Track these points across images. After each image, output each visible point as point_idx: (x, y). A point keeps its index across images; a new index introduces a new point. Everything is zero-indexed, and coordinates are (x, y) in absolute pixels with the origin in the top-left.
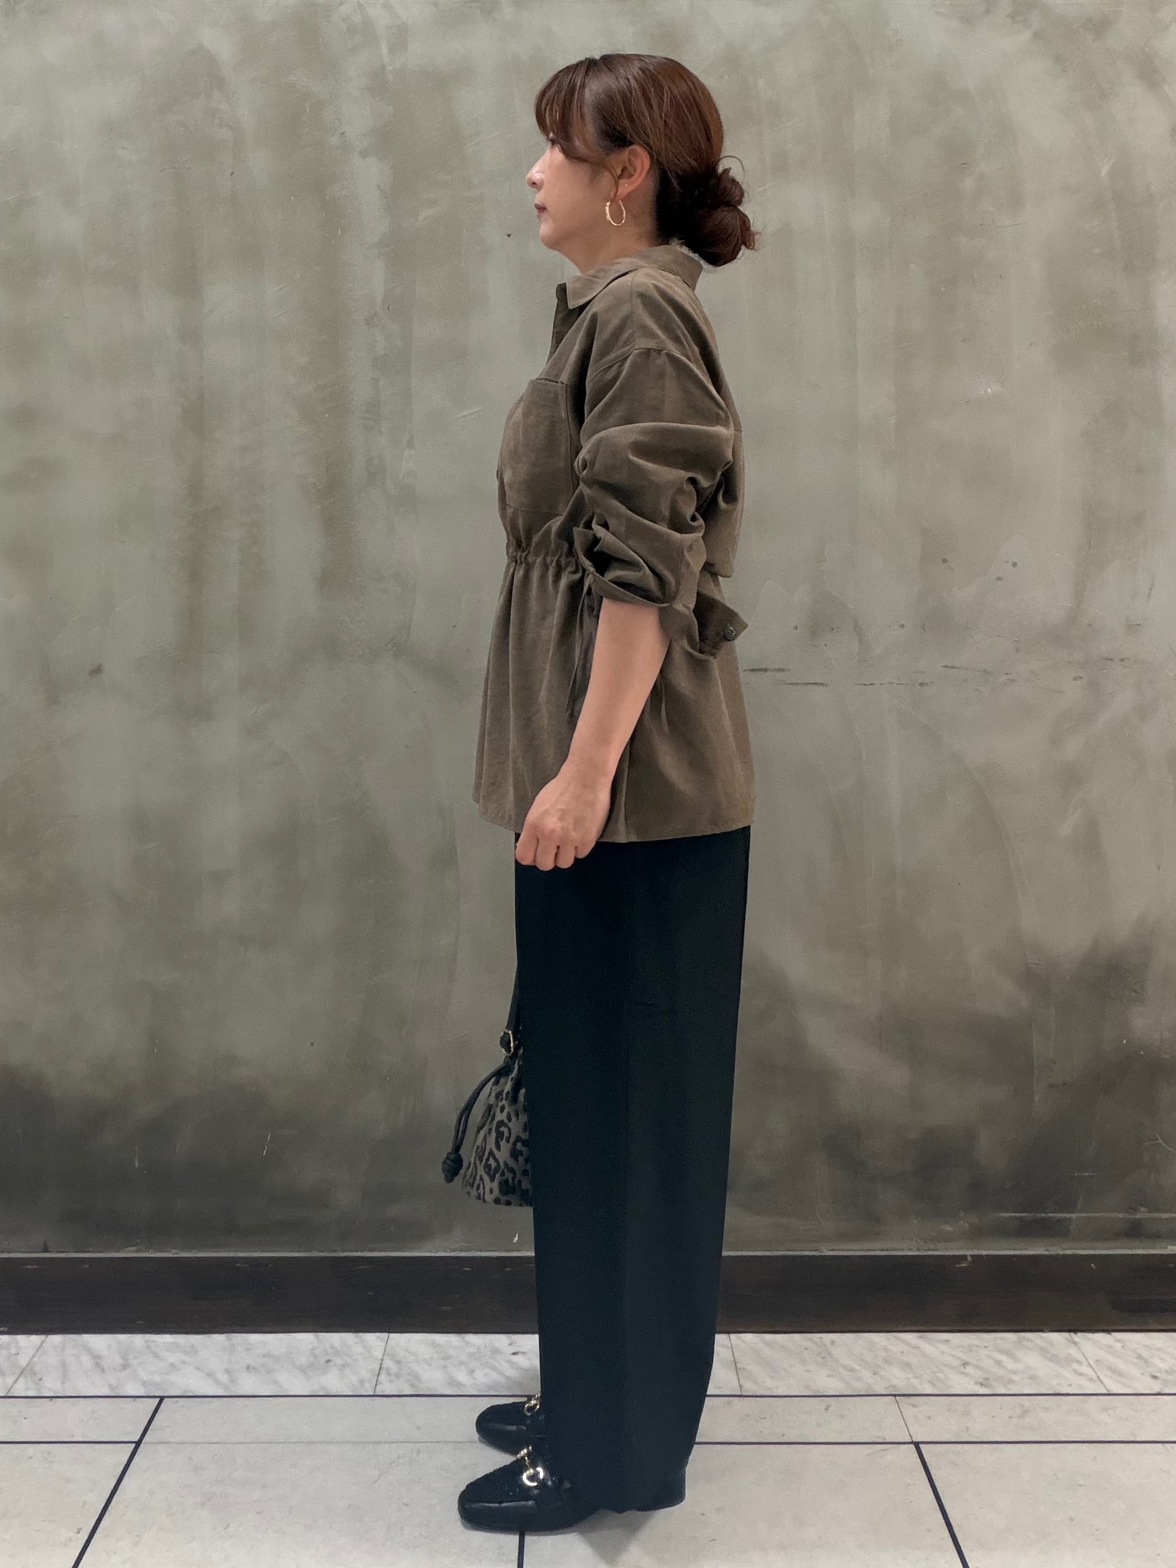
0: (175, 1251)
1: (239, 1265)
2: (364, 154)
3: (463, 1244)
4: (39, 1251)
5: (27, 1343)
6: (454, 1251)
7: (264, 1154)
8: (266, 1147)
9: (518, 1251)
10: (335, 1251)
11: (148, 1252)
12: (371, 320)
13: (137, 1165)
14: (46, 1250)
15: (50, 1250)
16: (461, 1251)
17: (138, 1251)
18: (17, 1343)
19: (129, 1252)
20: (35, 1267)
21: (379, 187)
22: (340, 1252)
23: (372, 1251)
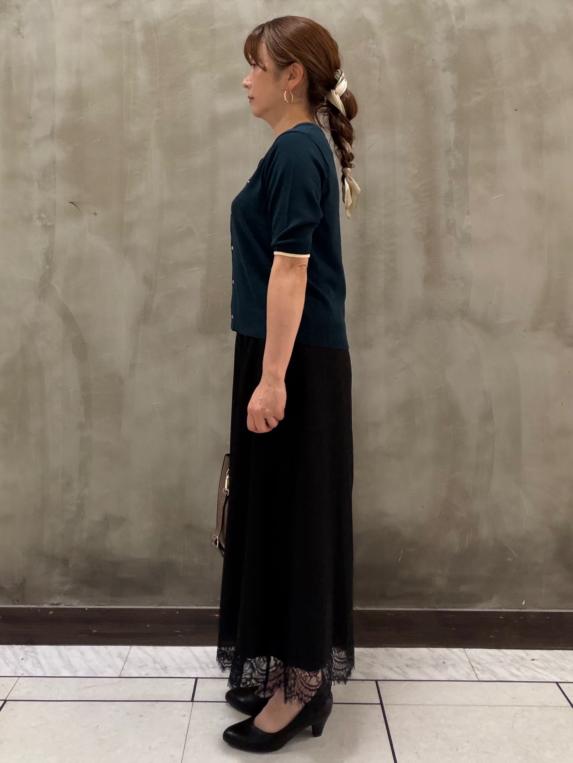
1: (389, 614)
2: (444, 70)
3: (498, 605)
6: (493, 608)
7: (400, 560)
8: (400, 557)
9: (525, 609)
10: (435, 608)
12: (448, 151)
16: (498, 608)
21: (451, 87)
22: (438, 608)
23: (453, 608)
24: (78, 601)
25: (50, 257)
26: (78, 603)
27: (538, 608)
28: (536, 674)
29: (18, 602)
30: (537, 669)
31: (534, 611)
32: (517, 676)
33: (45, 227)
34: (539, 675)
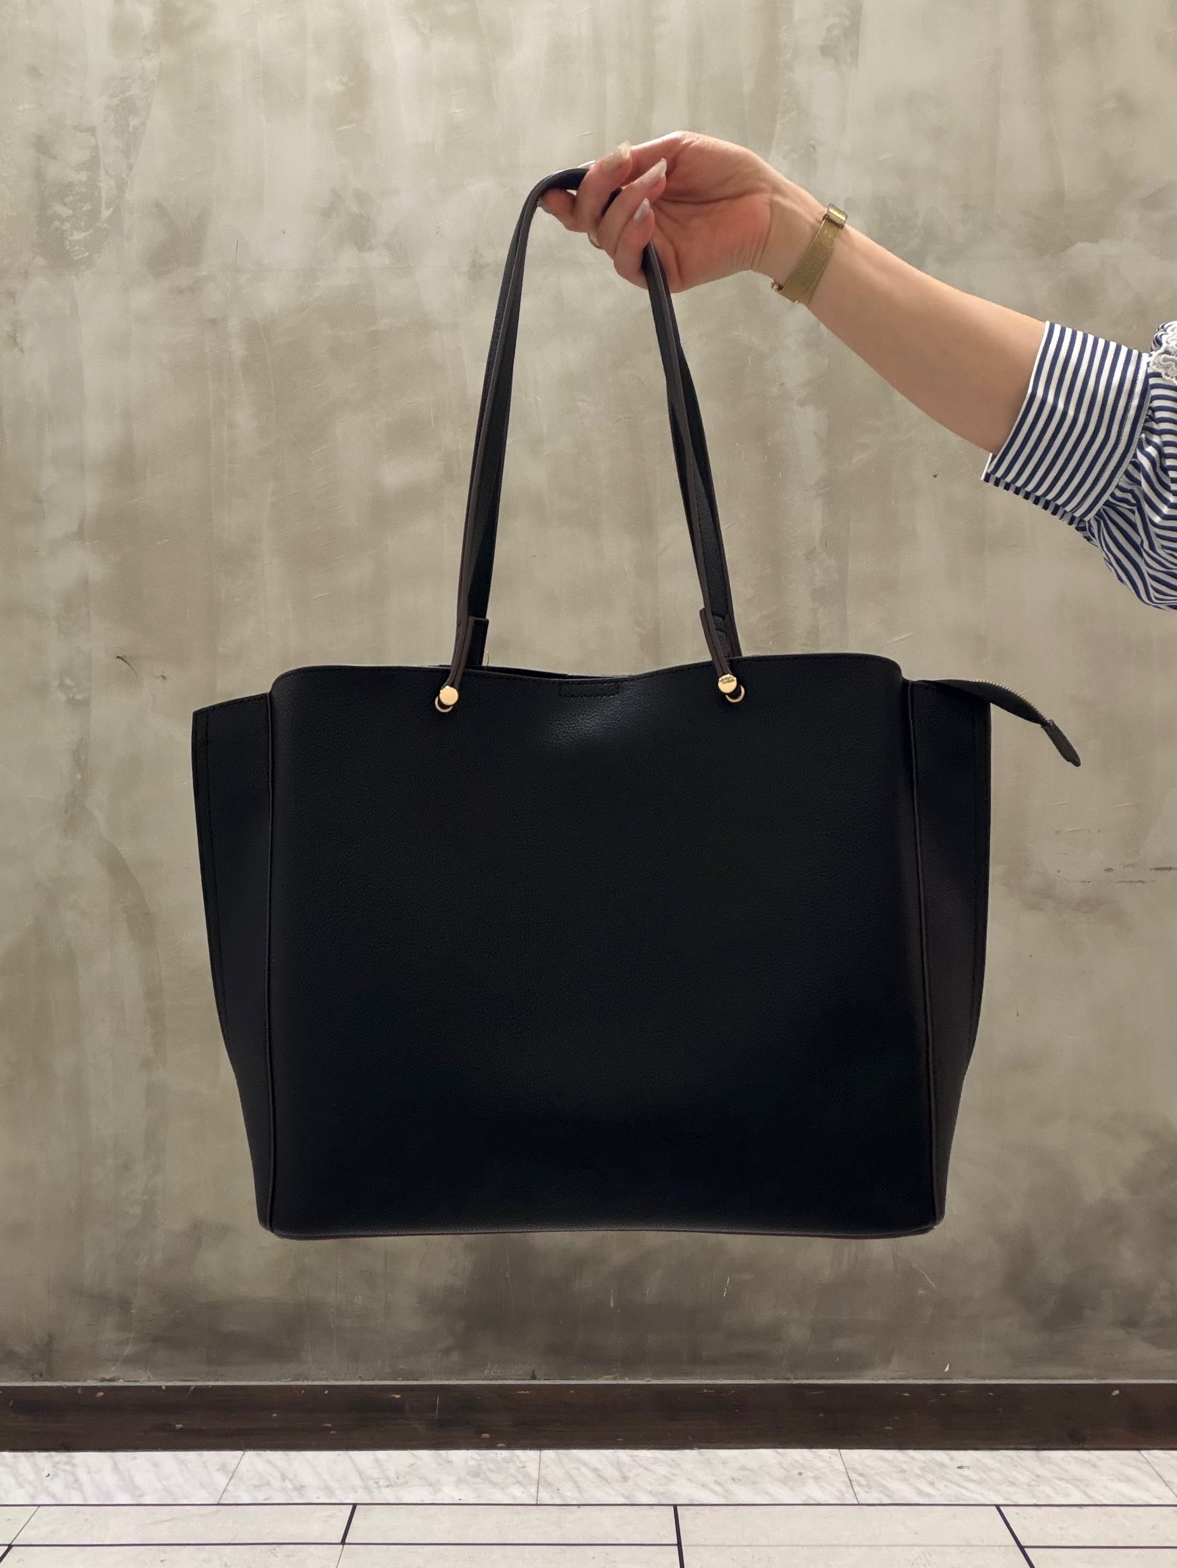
0: (647, 1379)
1: (705, 1391)
2: (802, 403)
3: (901, 1373)
4: (529, 1378)
5: (527, 1457)
6: (892, 1379)
7: (724, 1295)
8: (726, 1289)
9: (950, 1379)
10: (788, 1379)
11: (624, 1379)
12: (810, 554)
13: (612, 1305)
14: (534, 1378)
15: (538, 1377)
16: (901, 1379)
17: (615, 1379)
18: (518, 1457)
19: (607, 1379)
20: (527, 1392)
21: (815, 433)
22: (793, 1380)
23: (820, 1379)
24: (149, 1374)
25: (83, 757)
26: (149, 1378)
27: (972, 1377)
28: (963, 1491)
29: (41, 1376)
30: (966, 1484)
31: (966, 1382)
32: (928, 1495)
33: (73, 703)
34: (968, 1494)
